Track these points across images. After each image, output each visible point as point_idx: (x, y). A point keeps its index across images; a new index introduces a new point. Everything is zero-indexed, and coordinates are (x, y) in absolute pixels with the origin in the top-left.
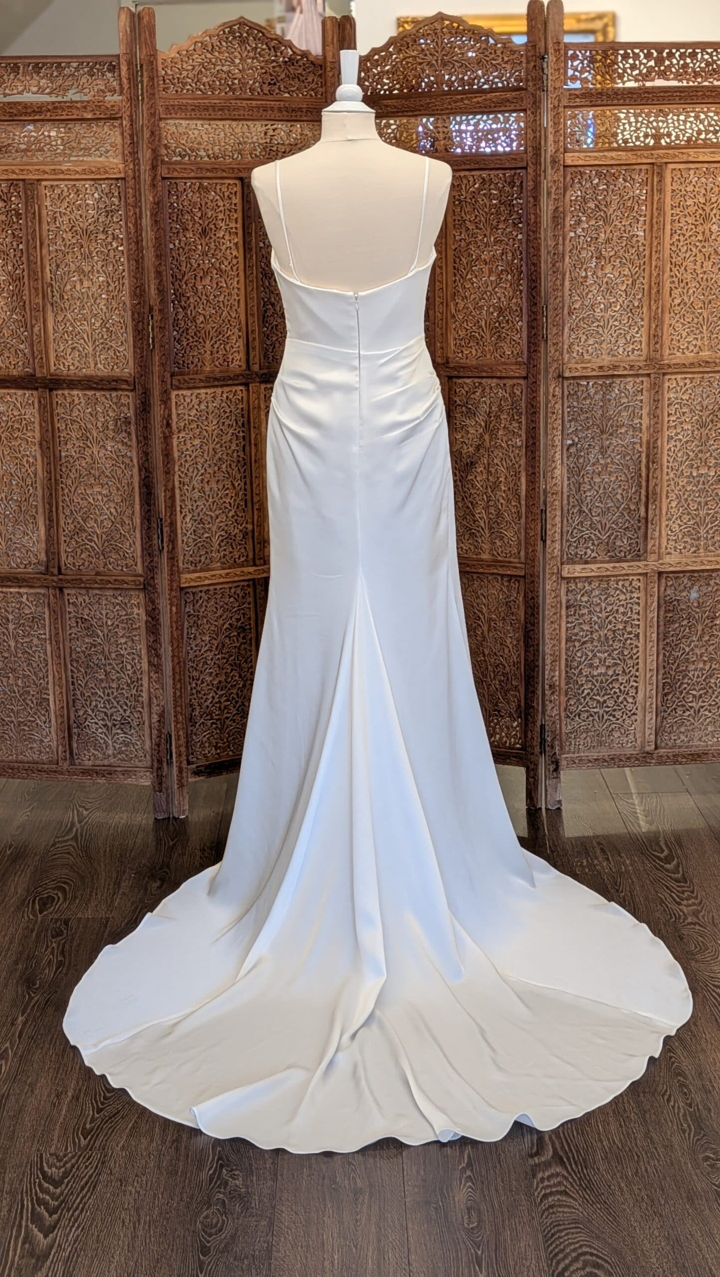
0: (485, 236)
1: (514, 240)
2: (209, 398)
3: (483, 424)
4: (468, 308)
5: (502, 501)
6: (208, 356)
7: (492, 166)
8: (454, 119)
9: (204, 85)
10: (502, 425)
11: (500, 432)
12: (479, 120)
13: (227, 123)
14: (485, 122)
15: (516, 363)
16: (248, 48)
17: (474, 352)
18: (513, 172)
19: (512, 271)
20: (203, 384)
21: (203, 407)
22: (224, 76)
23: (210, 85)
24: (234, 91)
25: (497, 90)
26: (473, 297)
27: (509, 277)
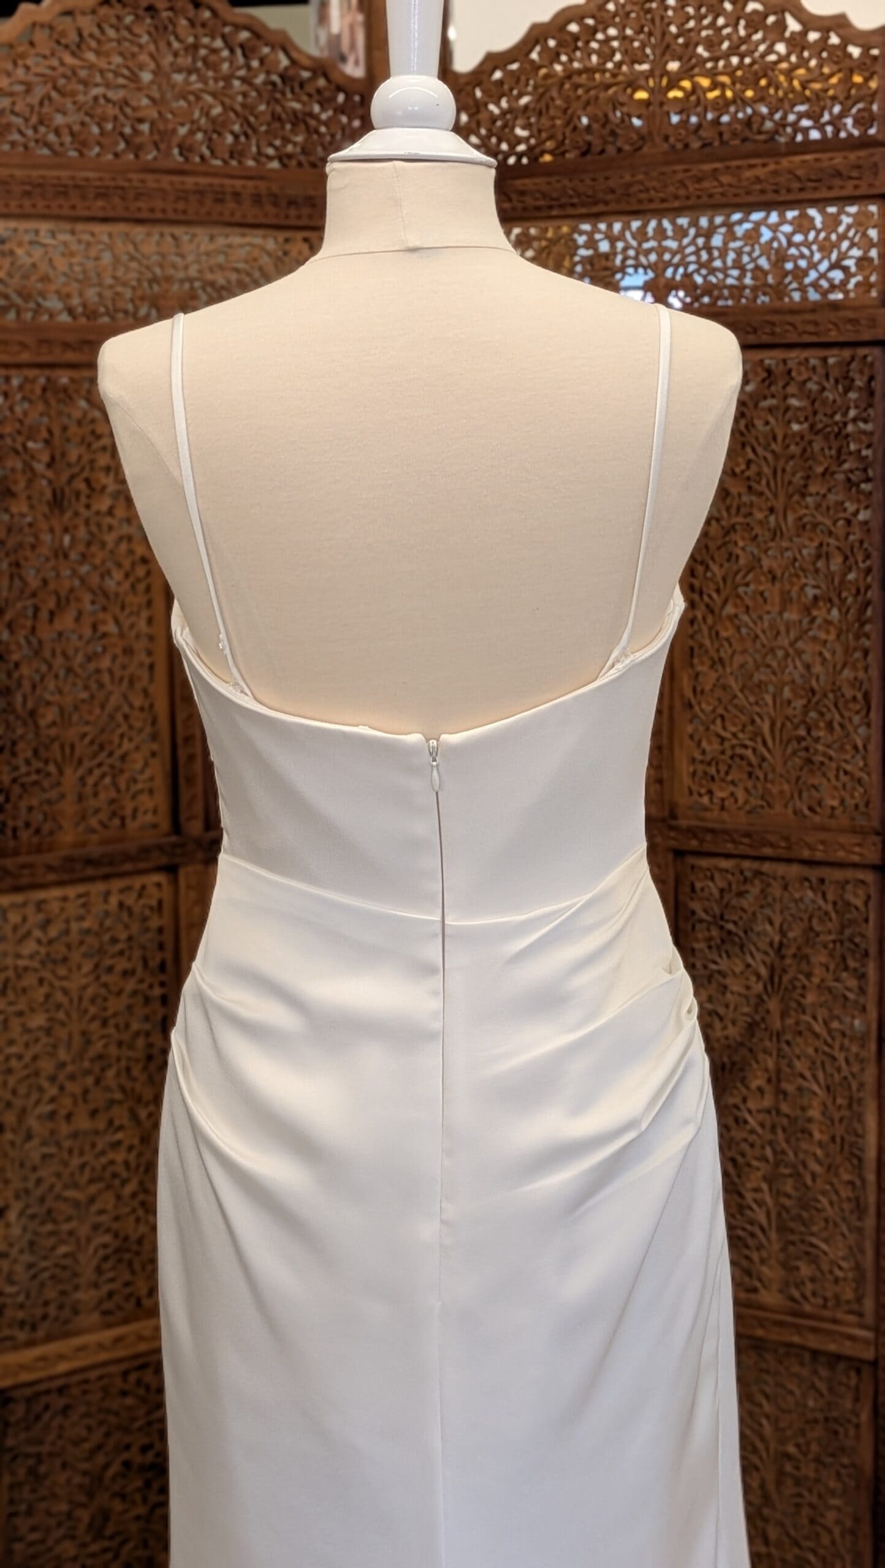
0: (772, 510)
1: (849, 522)
2: (73, 909)
3: (764, 972)
4: (725, 688)
5: (815, 1167)
6: (68, 807)
7: (793, 338)
8: (694, 223)
9: (57, 132)
10: (816, 980)
11: (810, 998)
12: (758, 225)
13: (122, 227)
14: (774, 228)
15: (854, 831)
16: (176, 45)
17: (741, 795)
18: (847, 353)
19: (843, 601)
20: (52, 877)
21: (53, 932)
22: (111, 111)
23: (72, 134)
24: (137, 150)
25: (809, 146)
26: (738, 659)
27: (835, 612)
